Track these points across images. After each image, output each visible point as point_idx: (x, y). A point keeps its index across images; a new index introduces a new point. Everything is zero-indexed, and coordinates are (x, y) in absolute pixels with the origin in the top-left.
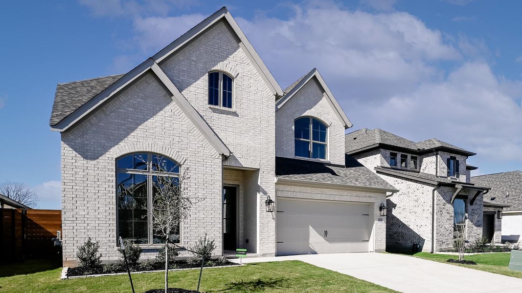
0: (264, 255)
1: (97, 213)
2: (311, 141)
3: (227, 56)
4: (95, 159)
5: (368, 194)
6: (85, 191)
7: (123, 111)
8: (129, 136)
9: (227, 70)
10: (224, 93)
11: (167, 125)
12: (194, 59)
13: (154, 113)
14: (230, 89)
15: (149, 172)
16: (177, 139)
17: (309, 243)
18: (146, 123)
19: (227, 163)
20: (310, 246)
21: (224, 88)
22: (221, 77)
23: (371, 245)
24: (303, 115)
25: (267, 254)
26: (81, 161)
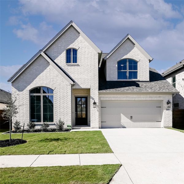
0: (93, 128)
1: (23, 111)
2: (128, 71)
3: (74, 41)
4: (22, 91)
5: (158, 96)
6: (19, 103)
7: (32, 72)
8: (34, 81)
9: (74, 47)
10: (73, 57)
11: (48, 75)
12: (60, 46)
13: (43, 71)
14: (76, 55)
15: (41, 94)
16: (52, 80)
17: (121, 123)
18: (40, 75)
19: (74, 87)
20: (122, 124)
21: (73, 55)
22: (72, 50)
23: (162, 124)
24: (122, 58)
25: (94, 127)
26: (18, 92)
